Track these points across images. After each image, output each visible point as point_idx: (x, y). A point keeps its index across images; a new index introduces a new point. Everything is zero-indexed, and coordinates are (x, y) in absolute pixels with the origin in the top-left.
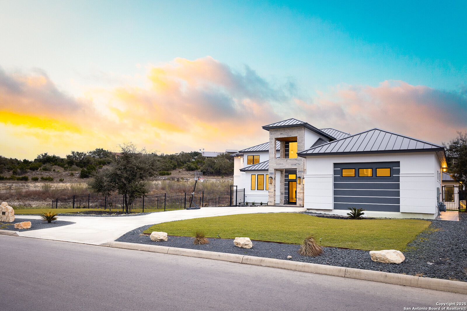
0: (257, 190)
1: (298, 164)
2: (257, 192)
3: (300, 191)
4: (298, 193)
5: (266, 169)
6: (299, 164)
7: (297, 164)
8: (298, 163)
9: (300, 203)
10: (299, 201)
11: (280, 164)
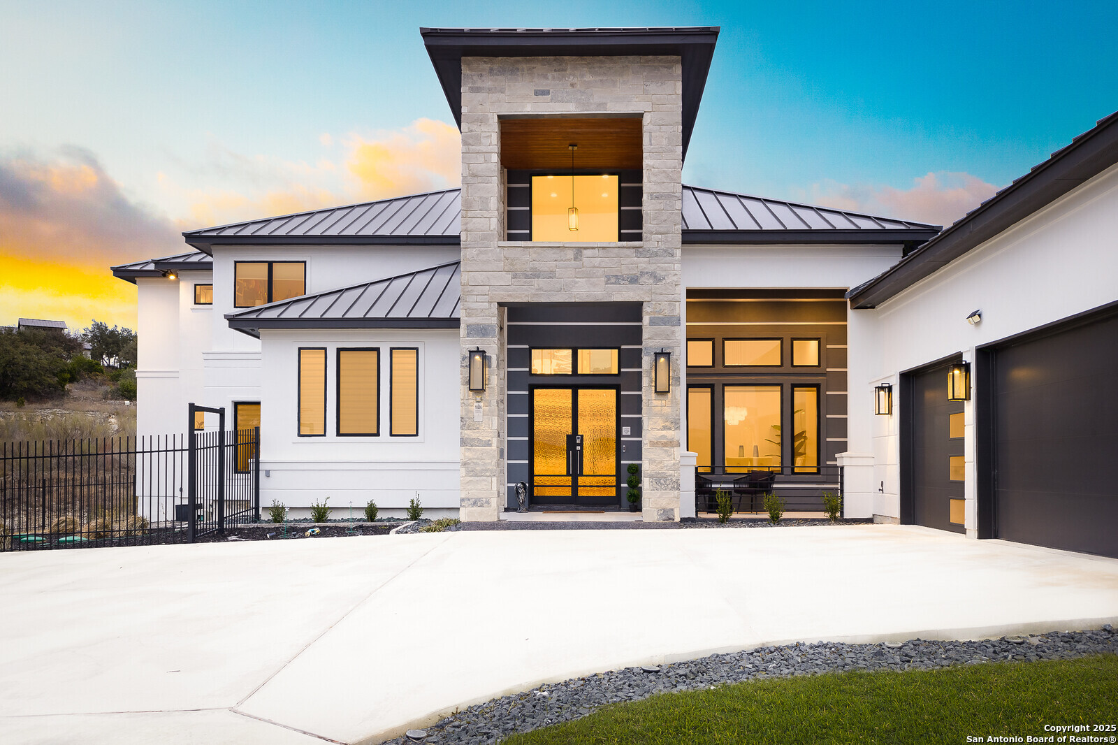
0: (339, 434)
1: (653, 275)
2: (333, 448)
3: (664, 432)
4: (654, 444)
5: (442, 312)
6: (658, 279)
7: (642, 274)
8: (652, 268)
9: (664, 503)
10: (659, 493)
11: (536, 274)
